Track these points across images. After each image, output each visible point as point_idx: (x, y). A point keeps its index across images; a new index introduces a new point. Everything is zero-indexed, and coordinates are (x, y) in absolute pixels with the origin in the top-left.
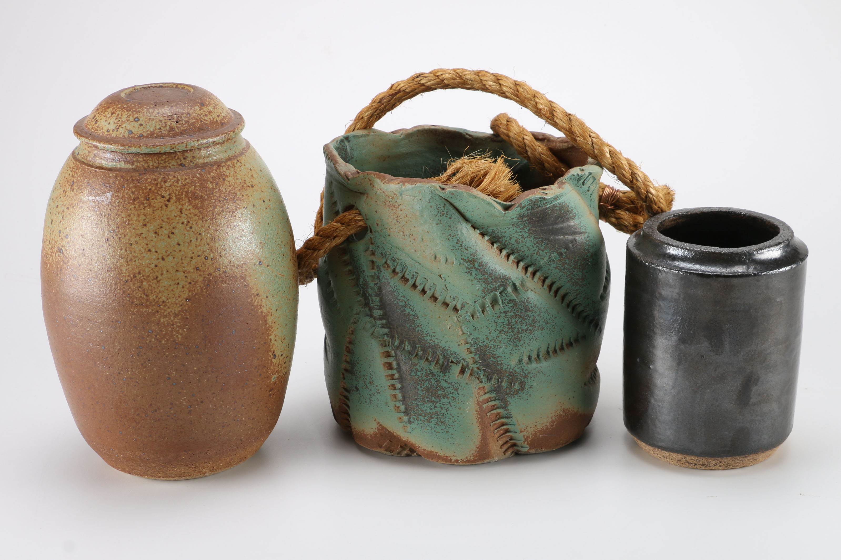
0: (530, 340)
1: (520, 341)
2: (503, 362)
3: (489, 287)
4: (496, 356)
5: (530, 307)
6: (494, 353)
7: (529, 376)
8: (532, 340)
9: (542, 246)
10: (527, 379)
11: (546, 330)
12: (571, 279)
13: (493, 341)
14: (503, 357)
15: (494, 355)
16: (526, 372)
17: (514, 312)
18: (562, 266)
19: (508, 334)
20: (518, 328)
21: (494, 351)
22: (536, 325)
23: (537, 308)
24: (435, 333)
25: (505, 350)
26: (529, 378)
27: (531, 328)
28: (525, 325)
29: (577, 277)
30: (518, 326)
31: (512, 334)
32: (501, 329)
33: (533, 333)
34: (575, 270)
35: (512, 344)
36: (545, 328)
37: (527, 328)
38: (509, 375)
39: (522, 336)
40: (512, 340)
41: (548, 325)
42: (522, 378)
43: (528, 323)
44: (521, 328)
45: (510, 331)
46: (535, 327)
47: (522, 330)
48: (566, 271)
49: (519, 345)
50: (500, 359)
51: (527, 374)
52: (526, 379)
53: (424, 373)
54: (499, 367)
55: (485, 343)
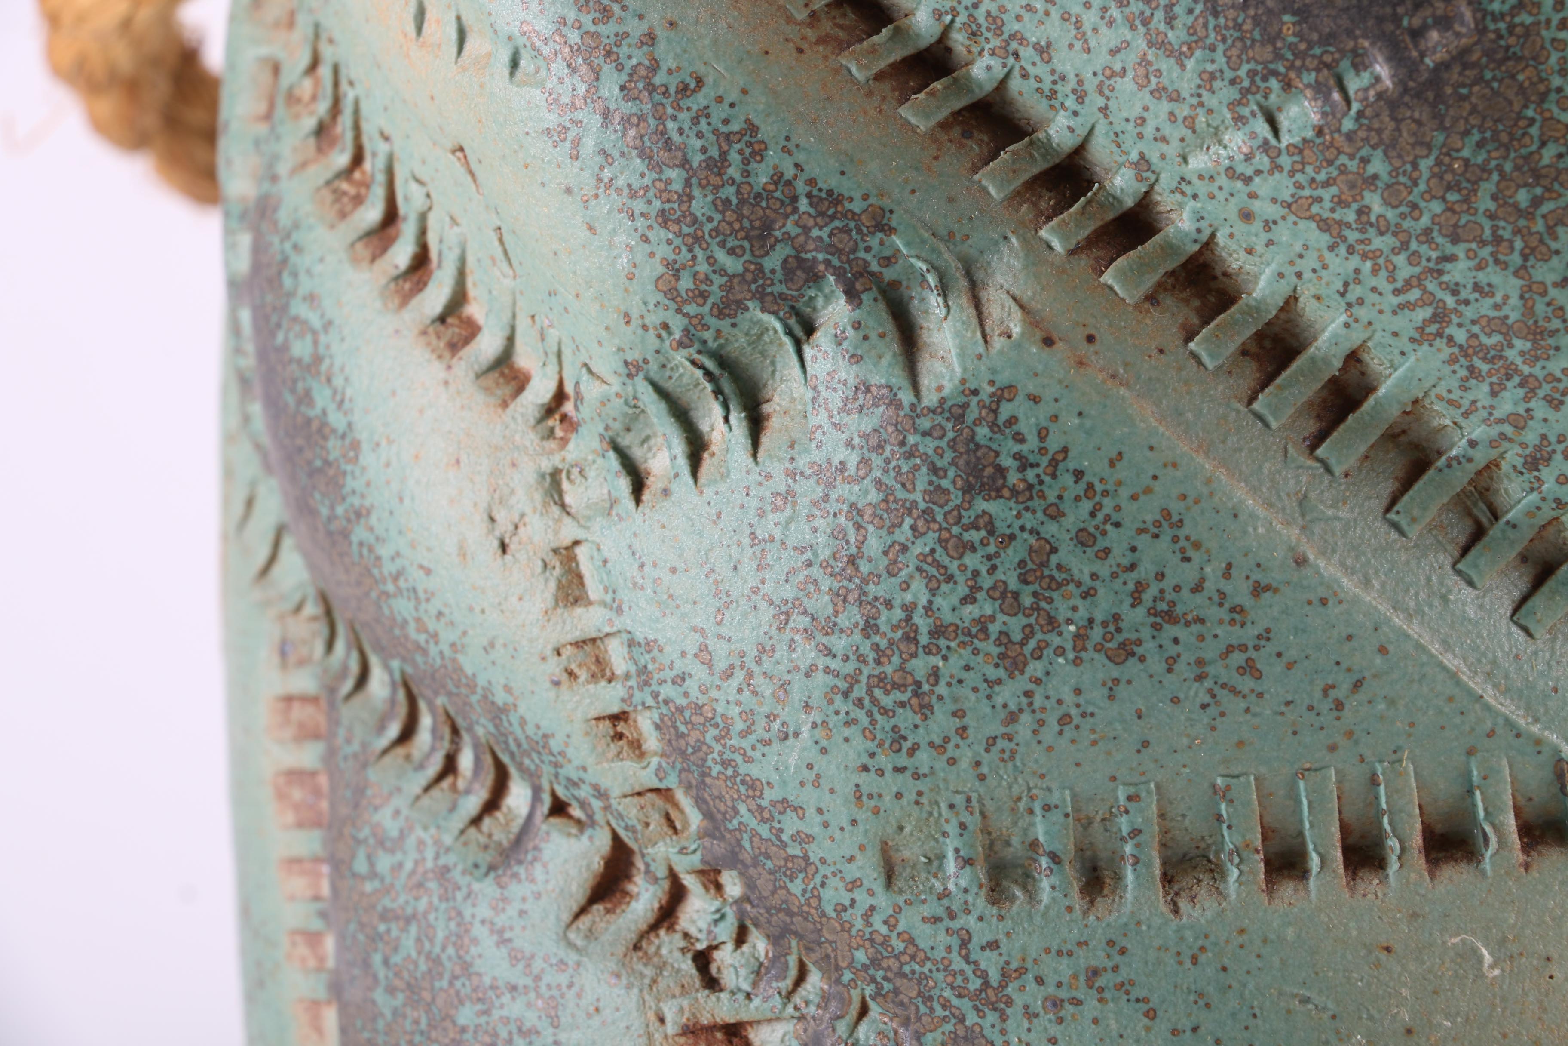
0: (1012, 718)
1: (925, 710)
2: (815, 852)
3: (703, 267)
4: (769, 795)
5: (1007, 461)
6: (754, 771)
7: (1019, 1000)
8: (1026, 718)
9: (1170, 21)
10: (1004, 1018)
11: (1156, 664)
12: (1440, 316)
13: (739, 676)
14: (811, 812)
15: (754, 786)
16: (991, 963)
17: (878, 483)
18: (1340, 202)
19: (839, 643)
20: (909, 609)
21: (748, 760)
22: (1062, 610)
23: (1068, 479)
24: (428, 572)
25: (821, 763)
26: (1015, 1012)
27: (1016, 625)
28: (962, 590)
29: (1485, 307)
30: (906, 586)
31: (866, 648)
32: (788, 592)
33: (1035, 668)
34: (1459, 250)
35: (865, 721)
36: (1149, 646)
37: (983, 624)
38: (875, 962)
39: (935, 674)
40: (859, 691)
41: (1171, 631)
42: (965, 1005)
43: (987, 582)
44: (928, 609)
45: (843, 621)
46: (1052, 623)
47: (938, 631)
48: (1379, 243)
49: (921, 737)
50: (790, 824)
51: (994, 977)
52: (992, 1017)
53: (409, 866)
54: (796, 887)
55: (691, 686)
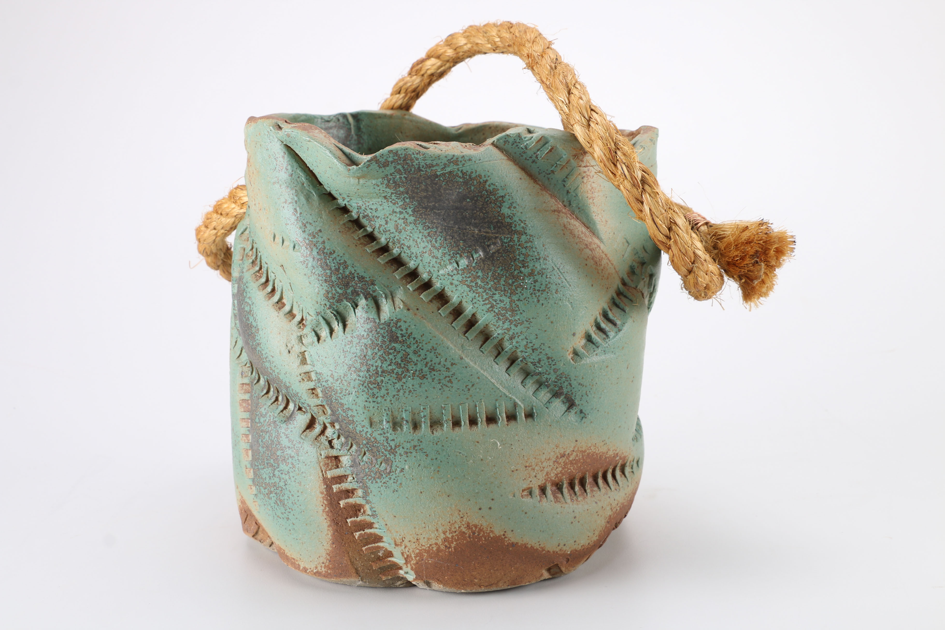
0: (399, 391)
1: (380, 389)
2: (355, 420)
3: (334, 292)
4: (345, 407)
5: (399, 335)
6: (342, 401)
7: (399, 452)
8: (402, 391)
9: (436, 242)
10: (395, 456)
11: (430, 380)
12: (492, 307)
13: (340, 380)
14: (354, 410)
15: (342, 404)
16: (393, 444)
17: (371, 339)
18: (472, 281)
19: (362, 374)
20: (377, 367)
21: (341, 399)
22: (410, 368)
23: (412, 339)
24: (273, 357)
25: (357, 400)
26: (397, 455)
27: (400, 371)
28: (389, 363)
29: (502, 305)
30: (376, 362)
31: (367, 375)
32: (351, 363)
33: (404, 380)
34: (497, 292)
35: (367, 391)
36: (429, 376)
37: (393, 370)
38: (367, 443)
39: (382, 381)
40: (366, 384)
41: (434, 373)
42: (387, 453)
43: (394, 361)
44: (381, 367)
45: (362, 369)
46: (408, 370)
47: (383, 372)
48: (480, 290)
49: (379, 395)
50: (350, 413)
51: (393, 447)
52: (392, 455)
53: (267, 420)
54: (351, 427)
55: (329, 383)
